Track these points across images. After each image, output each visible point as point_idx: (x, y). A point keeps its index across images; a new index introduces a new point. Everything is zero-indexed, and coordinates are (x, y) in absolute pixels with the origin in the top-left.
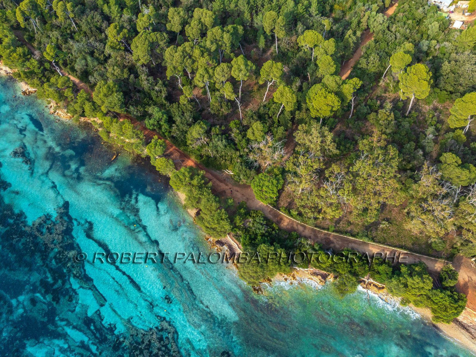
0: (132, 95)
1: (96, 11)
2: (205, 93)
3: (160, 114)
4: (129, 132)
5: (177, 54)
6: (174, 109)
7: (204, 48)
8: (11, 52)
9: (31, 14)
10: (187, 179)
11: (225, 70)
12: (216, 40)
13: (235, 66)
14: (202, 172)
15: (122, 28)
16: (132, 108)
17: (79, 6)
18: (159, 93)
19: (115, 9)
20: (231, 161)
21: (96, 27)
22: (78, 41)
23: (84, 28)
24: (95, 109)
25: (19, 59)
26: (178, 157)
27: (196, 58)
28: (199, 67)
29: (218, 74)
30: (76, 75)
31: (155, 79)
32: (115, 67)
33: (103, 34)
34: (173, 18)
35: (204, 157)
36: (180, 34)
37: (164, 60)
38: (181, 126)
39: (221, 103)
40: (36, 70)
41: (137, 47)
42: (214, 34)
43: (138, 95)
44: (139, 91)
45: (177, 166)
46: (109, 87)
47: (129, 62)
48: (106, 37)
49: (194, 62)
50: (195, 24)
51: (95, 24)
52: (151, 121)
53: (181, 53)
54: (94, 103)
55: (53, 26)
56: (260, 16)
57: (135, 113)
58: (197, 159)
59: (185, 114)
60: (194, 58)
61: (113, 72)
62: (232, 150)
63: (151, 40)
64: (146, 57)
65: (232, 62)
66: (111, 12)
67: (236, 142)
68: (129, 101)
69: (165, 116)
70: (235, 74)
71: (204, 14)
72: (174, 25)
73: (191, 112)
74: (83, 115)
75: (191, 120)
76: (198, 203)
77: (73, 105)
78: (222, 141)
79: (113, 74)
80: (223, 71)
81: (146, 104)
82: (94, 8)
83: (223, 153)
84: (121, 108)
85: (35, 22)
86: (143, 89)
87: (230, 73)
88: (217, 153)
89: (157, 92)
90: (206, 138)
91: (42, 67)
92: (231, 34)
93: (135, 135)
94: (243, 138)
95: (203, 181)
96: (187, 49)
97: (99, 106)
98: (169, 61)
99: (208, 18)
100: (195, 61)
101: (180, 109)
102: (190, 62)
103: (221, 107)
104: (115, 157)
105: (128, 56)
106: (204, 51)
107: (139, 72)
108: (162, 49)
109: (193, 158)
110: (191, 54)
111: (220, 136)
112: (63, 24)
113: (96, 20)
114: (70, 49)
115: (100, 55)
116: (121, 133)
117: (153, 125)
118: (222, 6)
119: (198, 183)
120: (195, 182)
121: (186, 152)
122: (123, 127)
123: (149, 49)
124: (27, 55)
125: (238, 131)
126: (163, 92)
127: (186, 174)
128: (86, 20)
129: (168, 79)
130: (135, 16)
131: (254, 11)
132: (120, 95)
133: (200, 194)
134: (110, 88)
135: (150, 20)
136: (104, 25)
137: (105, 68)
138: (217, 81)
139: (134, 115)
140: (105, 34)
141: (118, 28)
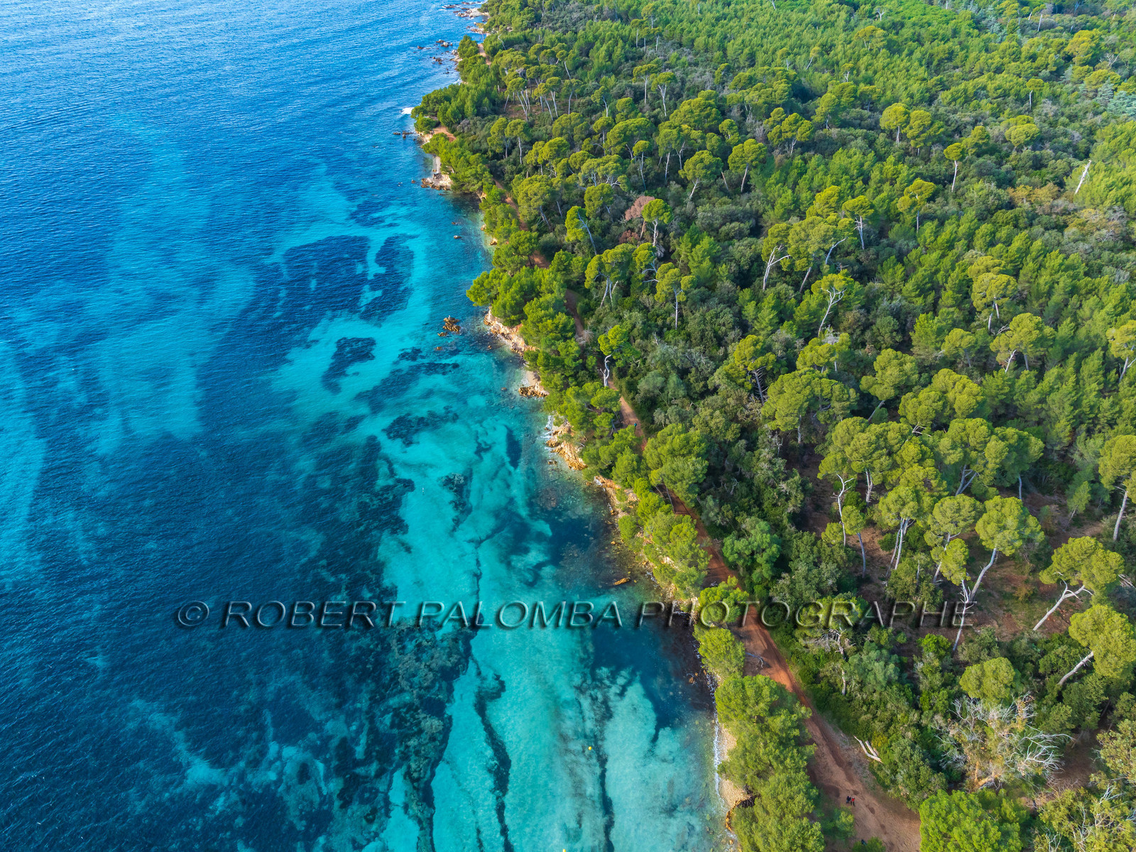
0: (723, 478)
1: (730, 307)
2: (890, 545)
3: (767, 538)
4: (682, 545)
5: (864, 435)
6: (801, 543)
7: (932, 449)
8: (546, 316)
9: (613, 271)
10: (762, 705)
11: (964, 512)
12: (967, 445)
13: (993, 513)
14: (803, 710)
15: (768, 349)
16: (710, 501)
17: (703, 289)
18: (783, 499)
19: (767, 314)
20: (888, 727)
21: (715, 332)
22: (669, 343)
23: (693, 325)
24: (639, 470)
25: (552, 331)
26: (759, 652)
27: (903, 461)
28: (902, 480)
29: (943, 514)
30: (633, 398)
31: (789, 466)
32: (718, 412)
33: (722, 350)
34: (884, 368)
35: (823, 683)
36: (883, 406)
37: (824, 440)
38: (801, 585)
39: (921, 580)
40: (568, 361)
41: (781, 392)
42: (968, 430)
43: (736, 484)
44: (741, 478)
45: (748, 668)
46: (687, 440)
47: (748, 416)
48: (726, 356)
49: (894, 466)
50: (929, 397)
51: (716, 327)
52: (740, 545)
53: (874, 438)
54: (640, 459)
55: (637, 305)
56: (1096, 441)
57: (712, 514)
58: (803, 677)
59: (823, 565)
60: (898, 459)
61: (709, 418)
62: (903, 700)
63: (817, 390)
64: (789, 419)
65: (987, 503)
66: (756, 318)
67: (922, 687)
68: (710, 487)
69: (774, 548)
70: (984, 530)
71: (959, 386)
72: (882, 383)
73: (839, 566)
74: (607, 472)
75: (830, 582)
76: (759, 775)
77: (598, 445)
78: (886, 664)
79: (707, 424)
80: (958, 510)
81: (742, 509)
82: (728, 301)
83: (876, 696)
84: (689, 490)
85: (611, 287)
86: (752, 478)
87: (974, 524)
88: (861, 690)
89: (780, 494)
90: (847, 641)
91: (581, 361)
92: (1010, 446)
93: (691, 553)
94: (944, 685)
95: (796, 732)
96: (891, 435)
97: (648, 468)
98: (838, 443)
99: (965, 396)
100: (898, 466)
101: (815, 549)
102: (886, 463)
103: (917, 590)
104: (623, 580)
105: (753, 404)
106: (928, 454)
107: (760, 441)
108: (833, 419)
109: (795, 671)
110: (896, 448)
111: (884, 652)
112: (656, 307)
113: (721, 321)
114: (646, 351)
115: (697, 381)
116: (664, 538)
117: (740, 554)
118: (1007, 389)
119: (782, 730)
120: (777, 722)
121: (783, 650)
122: (675, 528)
123: (806, 405)
124: (569, 331)
125: (936, 663)
126: (793, 500)
127: (766, 691)
128: (703, 315)
129: (820, 476)
130: (802, 341)
131: (1084, 427)
132: (701, 465)
133: (777, 758)
134: (688, 443)
135: (832, 355)
136: (732, 335)
137: (695, 408)
138: (934, 527)
139: (708, 518)
140: (726, 350)
141: (758, 347)
